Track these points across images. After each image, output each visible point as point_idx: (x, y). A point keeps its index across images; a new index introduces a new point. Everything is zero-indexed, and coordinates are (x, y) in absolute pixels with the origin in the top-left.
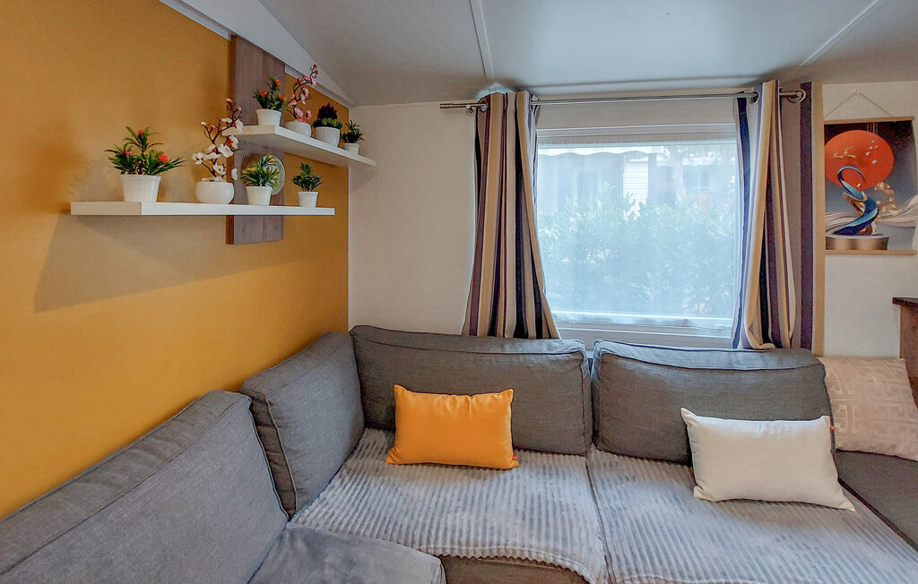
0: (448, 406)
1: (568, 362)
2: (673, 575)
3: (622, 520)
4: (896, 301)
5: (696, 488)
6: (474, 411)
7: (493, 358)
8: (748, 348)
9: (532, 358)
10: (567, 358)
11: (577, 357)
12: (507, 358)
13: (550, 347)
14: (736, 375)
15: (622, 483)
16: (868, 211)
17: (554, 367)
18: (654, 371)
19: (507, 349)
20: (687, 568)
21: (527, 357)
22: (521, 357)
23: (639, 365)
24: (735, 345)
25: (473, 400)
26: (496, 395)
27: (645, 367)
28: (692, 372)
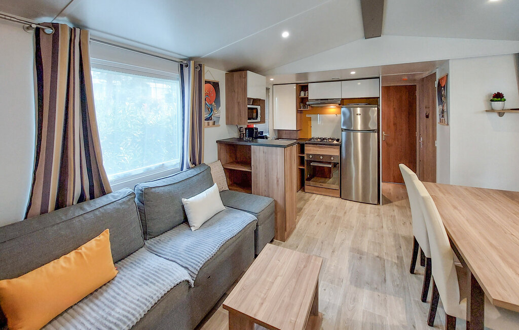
0: (64, 265)
1: (129, 200)
2: (208, 254)
3: (181, 254)
4: (217, 142)
5: (192, 228)
6: (87, 255)
7: (81, 218)
8: (189, 168)
9: (108, 207)
10: (128, 199)
11: (133, 196)
12: (91, 215)
13: (113, 197)
14: (191, 179)
15: (168, 244)
16: (211, 112)
17: (123, 206)
18: (166, 189)
19: (88, 209)
20: (210, 249)
21: (105, 207)
22: (100, 209)
23: (161, 188)
24: (182, 169)
25: (83, 249)
26: (97, 238)
27: (162, 188)
28: (178, 184)
